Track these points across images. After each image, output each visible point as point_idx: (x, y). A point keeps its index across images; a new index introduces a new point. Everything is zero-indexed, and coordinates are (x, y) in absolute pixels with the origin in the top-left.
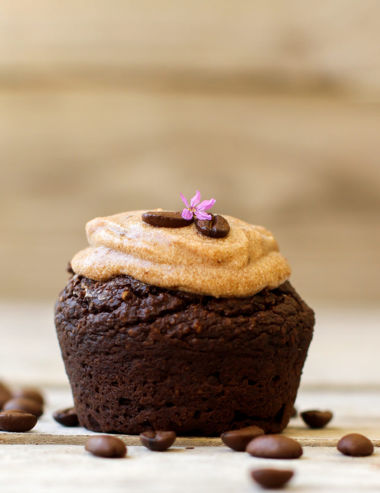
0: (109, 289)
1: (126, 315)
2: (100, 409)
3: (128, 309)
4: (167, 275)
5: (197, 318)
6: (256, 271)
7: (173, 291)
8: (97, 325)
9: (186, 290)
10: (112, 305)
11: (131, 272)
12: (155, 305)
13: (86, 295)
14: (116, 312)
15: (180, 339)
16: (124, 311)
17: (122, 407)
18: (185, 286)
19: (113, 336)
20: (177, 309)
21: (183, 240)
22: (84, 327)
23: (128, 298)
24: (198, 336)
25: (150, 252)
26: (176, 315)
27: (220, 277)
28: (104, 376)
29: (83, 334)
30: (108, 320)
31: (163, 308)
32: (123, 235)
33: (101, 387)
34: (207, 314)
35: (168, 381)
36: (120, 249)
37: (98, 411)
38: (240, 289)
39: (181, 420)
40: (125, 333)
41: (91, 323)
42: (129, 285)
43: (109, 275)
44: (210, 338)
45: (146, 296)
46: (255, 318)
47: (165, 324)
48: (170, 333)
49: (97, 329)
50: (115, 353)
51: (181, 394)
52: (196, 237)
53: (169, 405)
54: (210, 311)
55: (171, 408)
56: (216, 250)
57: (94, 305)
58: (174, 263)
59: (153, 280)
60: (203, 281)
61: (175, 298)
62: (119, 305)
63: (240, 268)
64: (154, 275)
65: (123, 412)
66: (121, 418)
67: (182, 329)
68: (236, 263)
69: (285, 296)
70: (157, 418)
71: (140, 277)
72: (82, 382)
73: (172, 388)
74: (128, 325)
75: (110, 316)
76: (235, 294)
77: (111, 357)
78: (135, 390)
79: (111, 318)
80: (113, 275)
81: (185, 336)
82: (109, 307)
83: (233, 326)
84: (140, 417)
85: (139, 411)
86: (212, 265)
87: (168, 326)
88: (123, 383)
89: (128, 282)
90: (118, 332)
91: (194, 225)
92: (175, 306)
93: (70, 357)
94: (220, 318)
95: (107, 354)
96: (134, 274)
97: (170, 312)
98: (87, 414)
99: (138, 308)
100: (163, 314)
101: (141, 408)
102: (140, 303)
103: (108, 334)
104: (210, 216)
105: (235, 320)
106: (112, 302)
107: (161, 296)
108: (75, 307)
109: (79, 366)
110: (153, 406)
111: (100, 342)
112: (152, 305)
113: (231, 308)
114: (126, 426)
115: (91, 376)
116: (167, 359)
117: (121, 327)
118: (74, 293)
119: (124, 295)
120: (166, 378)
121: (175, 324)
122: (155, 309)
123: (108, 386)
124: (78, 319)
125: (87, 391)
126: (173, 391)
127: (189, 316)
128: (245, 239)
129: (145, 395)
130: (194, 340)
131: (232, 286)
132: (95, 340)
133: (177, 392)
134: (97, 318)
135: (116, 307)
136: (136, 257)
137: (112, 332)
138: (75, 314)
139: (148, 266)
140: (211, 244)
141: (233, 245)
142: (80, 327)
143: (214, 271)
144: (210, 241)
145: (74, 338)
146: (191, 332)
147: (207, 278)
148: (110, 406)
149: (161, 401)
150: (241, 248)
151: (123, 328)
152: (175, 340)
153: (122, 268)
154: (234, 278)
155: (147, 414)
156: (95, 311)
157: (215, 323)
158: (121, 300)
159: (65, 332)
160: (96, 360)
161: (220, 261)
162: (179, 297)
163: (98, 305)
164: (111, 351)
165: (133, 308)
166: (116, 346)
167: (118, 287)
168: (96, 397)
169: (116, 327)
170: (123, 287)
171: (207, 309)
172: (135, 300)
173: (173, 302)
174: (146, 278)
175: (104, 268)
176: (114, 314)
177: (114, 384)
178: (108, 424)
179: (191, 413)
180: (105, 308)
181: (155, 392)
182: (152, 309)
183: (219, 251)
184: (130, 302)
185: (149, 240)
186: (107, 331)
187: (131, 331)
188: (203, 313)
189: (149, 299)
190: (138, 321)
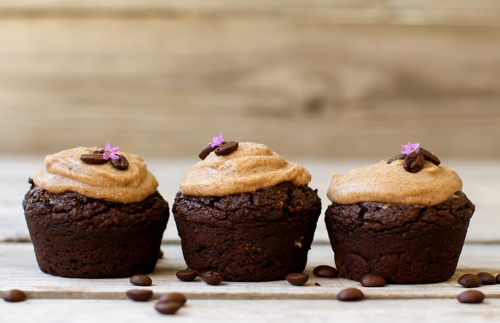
0: (65, 200)
1: (76, 215)
2: (58, 265)
3: (77, 211)
4: (98, 193)
5: (116, 215)
6: (145, 187)
7: (102, 201)
8: (58, 220)
9: (109, 200)
10: (67, 209)
11: (77, 190)
12: (92, 209)
13: (51, 203)
14: (70, 213)
15: (107, 228)
16: (75, 213)
17: (72, 264)
18: (108, 198)
19: (68, 226)
20: (105, 211)
21: (107, 173)
22: (50, 220)
23: (76, 205)
24: (116, 226)
25: (89, 180)
26: (104, 215)
27: (128, 193)
28: (62, 247)
29: (49, 224)
30: (66, 217)
31: (97, 210)
32: (71, 168)
33: (59, 253)
34: (121, 213)
35: (99, 250)
36: (70, 177)
37: (56, 265)
38: (138, 198)
39: (106, 271)
40: (75, 225)
41: (54, 218)
42: (76, 197)
43: (63, 191)
44: (123, 226)
45: (86, 203)
46: (145, 214)
47: (99, 220)
48: (101, 225)
49: (58, 222)
50: (69, 235)
51: (106, 257)
52: (112, 170)
53: (99, 263)
54: (123, 211)
55: (101, 264)
56: (124, 178)
57: (56, 208)
58: (102, 186)
59: (90, 195)
60: (119, 196)
61: (103, 205)
62: (72, 209)
63: (137, 187)
64: (91, 192)
65: (73, 266)
66: (72, 270)
67: (108, 222)
68: (135, 184)
69: (156, 197)
70: (93, 270)
71: (83, 193)
72: (47, 249)
73: (102, 254)
74: (77, 220)
75: (67, 215)
76: (135, 201)
77: (66, 237)
78: (80, 255)
79: (67, 216)
80: (66, 191)
81: (110, 226)
82: (65, 210)
83: (135, 219)
84: (83, 270)
85: (82, 266)
86: (123, 186)
87: (100, 221)
88: (73, 251)
89: (75, 195)
90: (71, 224)
91: (109, 162)
92: (103, 209)
93: (38, 235)
94: (128, 215)
95: (64, 235)
96: (79, 191)
97: (101, 213)
98: (49, 266)
99: (82, 211)
100: (97, 214)
101: (83, 265)
102: (83, 208)
103: (65, 225)
104: (118, 157)
105: (135, 215)
106: (67, 207)
107: (95, 204)
108: (43, 208)
109: (45, 241)
110: (91, 264)
111: (61, 229)
112: (91, 209)
113: (133, 209)
114: (75, 274)
115: (53, 247)
116: (99, 239)
117: (73, 221)
118: (40, 199)
119: (74, 203)
120: (98, 248)
121: (104, 220)
122: (92, 211)
123: (64, 253)
124: (45, 215)
125: (49, 254)
126: (102, 255)
127: (112, 215)
128: (137, 169)
129: (86, 258)
130: (115, 228)
131: (133, 197)
132: (57, 228)
133: (104, 256)
134: (59, 216)
135: (69, 210)
136: (79, 182)
137: (68, 224)
138: (43, 212)
139: (87, 187)
140: (121, 175)
141: (133, 174)
142: (47, 220)
143: (124, 190)
144: (120, 172)
145: (43, 226)
146: (113, 224)
147: (121, 194)
148: (65, 263)
149: (95, 261)
150: (137, 175)
151: (75, 222)
152: (104, 228)
153: (72, 188)
154: (135, 193)
155: (87, 268)
156: (57, 212)
157: (126, 218)
158: (72, 206)
159: (36, 221)
160: (57, 238)
161: (127, 184)
162: (105, 204)
163: (59, 209)
164: (67, 234)
165: (80, 211)
166: (70, 231)
167: (69, 198)
168: (56, 258)
169: (71, 221)
170: (72, 198)
171: (121, 210)
172: (80, 206)
173: (102, 207)
174: (86, 194)
175: (60, 187)
176: (69, 214)
177: (68, 251)
178: (63, 273)
179: (111, 267)
180: (63, 211)
181: (92, 256)
182: (91, 211)
183: (126, 179)
184: (78, 207)
185: (87, 172)
186: (65, 223)
187: (79, 223)
188: (118, 212)
189: (89, 206)
190: (83, 218)
